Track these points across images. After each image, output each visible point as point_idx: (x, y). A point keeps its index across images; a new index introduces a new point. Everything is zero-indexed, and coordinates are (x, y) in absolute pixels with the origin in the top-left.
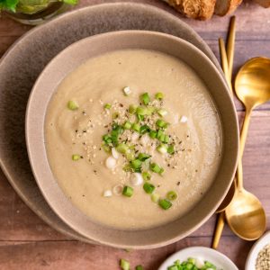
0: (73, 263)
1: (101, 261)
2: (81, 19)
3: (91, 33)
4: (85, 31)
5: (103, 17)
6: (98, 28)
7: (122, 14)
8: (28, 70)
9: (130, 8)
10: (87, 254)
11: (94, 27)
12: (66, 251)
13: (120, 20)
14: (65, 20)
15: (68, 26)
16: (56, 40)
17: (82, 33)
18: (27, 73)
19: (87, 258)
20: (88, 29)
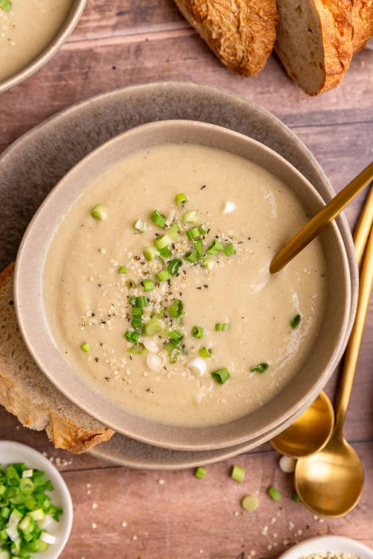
0: (113, 504)
1: (158, 496)
2: (95, 114)
3: (112, 134)
4: (104, 131)
5: (130, 107)
6: (124, 124)
7: (161, 100)
8: (18, 201)
9: (172, 90)
10: (133, 487)
11: (117, 123)
12: (100, 485)
13: (158, 109)
14: (71, 119)
15: (77, 125)
16: (58, 149)
17: (98, 134)
18: (16, 206)
19: (134, 494)
20: (107, 128)
